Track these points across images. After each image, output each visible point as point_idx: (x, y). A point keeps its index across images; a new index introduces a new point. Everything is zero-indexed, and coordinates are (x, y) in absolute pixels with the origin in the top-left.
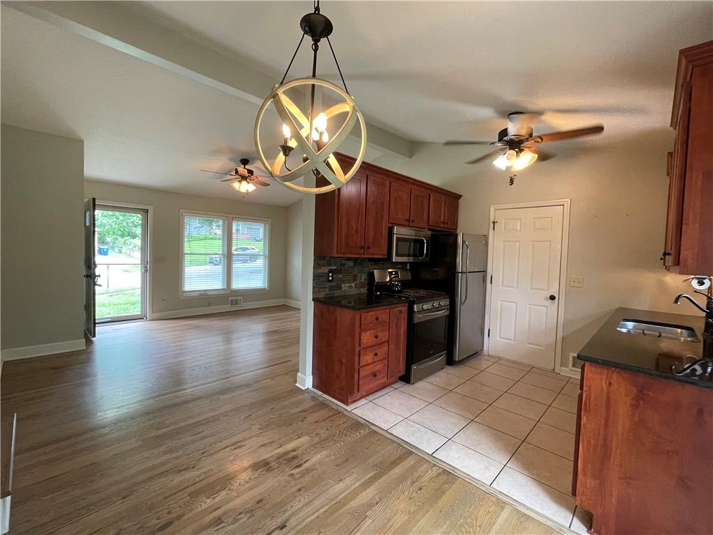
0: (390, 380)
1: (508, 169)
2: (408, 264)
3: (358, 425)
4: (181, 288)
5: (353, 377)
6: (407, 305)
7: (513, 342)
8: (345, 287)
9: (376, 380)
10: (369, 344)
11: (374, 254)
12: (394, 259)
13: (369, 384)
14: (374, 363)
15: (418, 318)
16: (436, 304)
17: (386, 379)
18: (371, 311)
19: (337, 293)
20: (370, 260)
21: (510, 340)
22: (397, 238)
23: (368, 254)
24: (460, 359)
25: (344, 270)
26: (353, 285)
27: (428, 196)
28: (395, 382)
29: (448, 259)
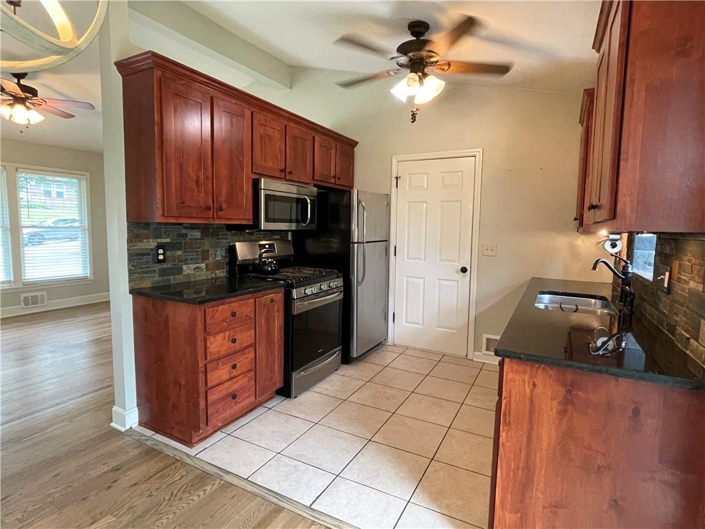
0: (258, 400)
1: (411, 99)
2: (290, 233)
3: (203, 477)
5: (196, 406)
6: (283, 290)
7: (421, 327)
8: (188, 269)
9: (236, 403)
10: (222, 353)
11: (231, 219)
12: (264, 225)
13: (225, 411)
14: (231, 379)
15: (298, 308)
16: (324, 287)
17: (254, 398)
18: (224, 304)
19: (173, 279)
20: (230, 228)
21: (418, 324)
22: (266, 196)
23: (219, 218)
24: (359, 355)
25: (185, 243)
26: (203, 265)
27: (312, 139)
28: (270, 399)
29: (343, 226)
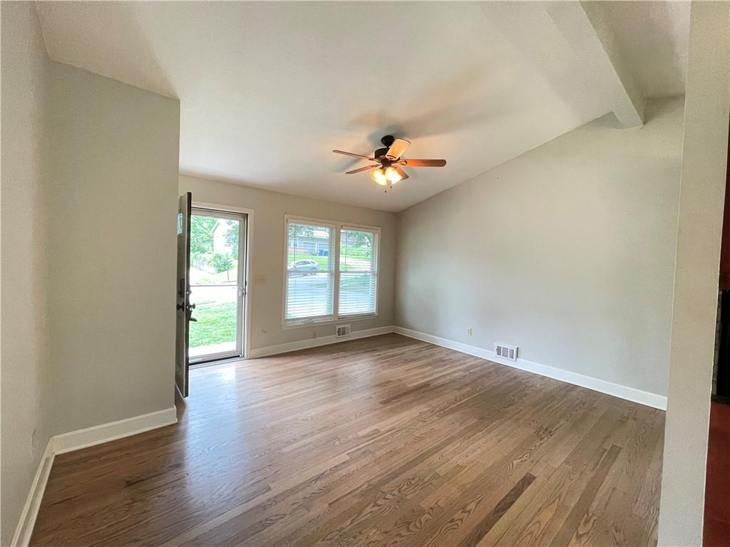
4: (284, 317)
